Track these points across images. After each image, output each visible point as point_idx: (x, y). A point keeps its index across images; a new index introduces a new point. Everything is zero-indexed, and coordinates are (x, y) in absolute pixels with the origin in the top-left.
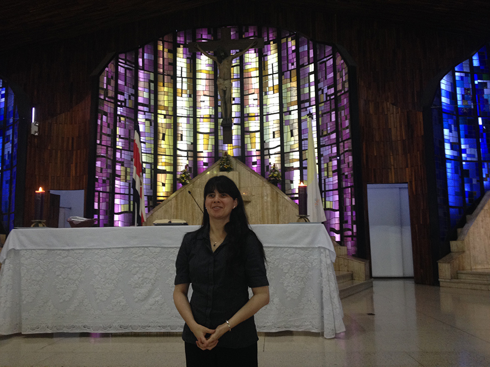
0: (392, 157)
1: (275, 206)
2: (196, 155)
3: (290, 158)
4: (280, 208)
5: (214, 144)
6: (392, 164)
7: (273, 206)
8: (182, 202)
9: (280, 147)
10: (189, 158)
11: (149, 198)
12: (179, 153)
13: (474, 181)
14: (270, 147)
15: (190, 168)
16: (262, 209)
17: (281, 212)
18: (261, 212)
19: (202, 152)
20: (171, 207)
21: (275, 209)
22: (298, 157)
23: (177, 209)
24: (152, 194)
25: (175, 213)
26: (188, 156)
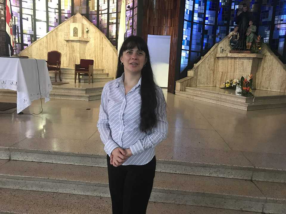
0: (164, 20)
1: (101, 45)
2: (61, 12)
3: (112, 17)
4: (103, 46)
5: (71, 5)
6: (164, 24)
7: (100, 45)
8: (50, 39)
9: (107, 10)
10: (56, 13)
11: (32, 36)
12: (49, 9)
13: (210, 37)
14: (102, 9)
15: (57, 20)
16: (95, 46)
17: (104, 49)
18: (94, 48)
19: (64, 10)
20: (44, 42)
21: (101, 47)
22: (115, 16)
23: (47, 43)
24: (33, 34)
25: (46, 46)
26: (55, 12)
